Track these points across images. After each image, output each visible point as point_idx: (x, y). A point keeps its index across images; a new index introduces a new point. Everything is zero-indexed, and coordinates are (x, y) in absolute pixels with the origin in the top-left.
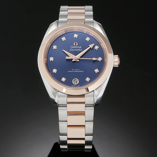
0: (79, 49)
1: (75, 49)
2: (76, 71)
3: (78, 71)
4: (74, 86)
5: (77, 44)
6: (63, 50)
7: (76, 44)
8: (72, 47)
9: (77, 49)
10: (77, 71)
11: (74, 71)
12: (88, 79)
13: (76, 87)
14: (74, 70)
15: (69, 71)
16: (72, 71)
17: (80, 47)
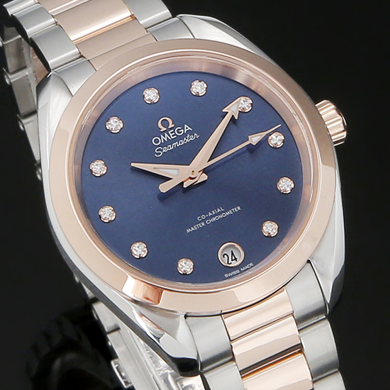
0: (185, 135)
1: (170, 142)
2: (214, 219)
3: (220, 213)
4: (234, 273)
5: (170, 122)
6: (132, 164)
7: (165, 123)
8: (157, 141)
9: (178, 138)
10: (217, 215)
11: (209, 222)
12: (270, 228)
13: (241, 272)
14: (203, 217)
15: (188, 231)
16: (200, 222)
17: (187, 128)
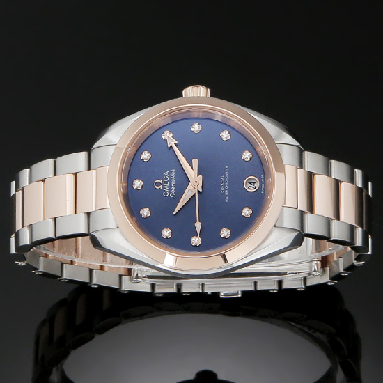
0: (170, 177)
1: (170, 187)
3: (225, 179)
4: (263, 187)
5: (159, 181)
6: (174, 213)
7: (158, 184)
8: (166, 194)
9: (170, 181)
10: (225, 181)
11: (226, 187)
13: (265, 183)
14: (222, 189)
15: (226, 201)
16: (225, 192)
17: (166, 173)
